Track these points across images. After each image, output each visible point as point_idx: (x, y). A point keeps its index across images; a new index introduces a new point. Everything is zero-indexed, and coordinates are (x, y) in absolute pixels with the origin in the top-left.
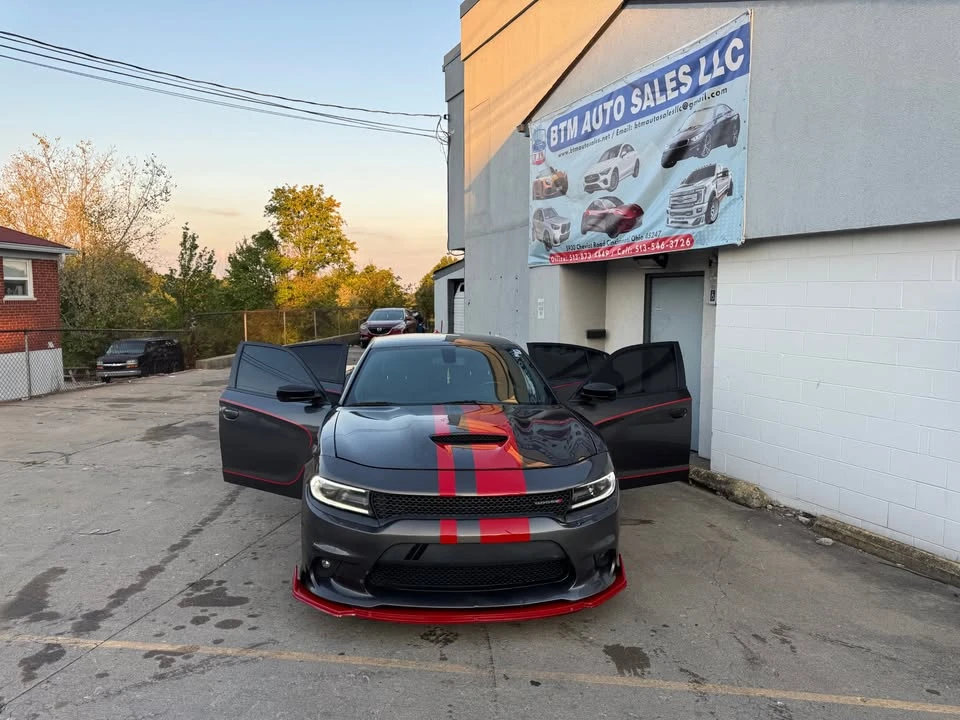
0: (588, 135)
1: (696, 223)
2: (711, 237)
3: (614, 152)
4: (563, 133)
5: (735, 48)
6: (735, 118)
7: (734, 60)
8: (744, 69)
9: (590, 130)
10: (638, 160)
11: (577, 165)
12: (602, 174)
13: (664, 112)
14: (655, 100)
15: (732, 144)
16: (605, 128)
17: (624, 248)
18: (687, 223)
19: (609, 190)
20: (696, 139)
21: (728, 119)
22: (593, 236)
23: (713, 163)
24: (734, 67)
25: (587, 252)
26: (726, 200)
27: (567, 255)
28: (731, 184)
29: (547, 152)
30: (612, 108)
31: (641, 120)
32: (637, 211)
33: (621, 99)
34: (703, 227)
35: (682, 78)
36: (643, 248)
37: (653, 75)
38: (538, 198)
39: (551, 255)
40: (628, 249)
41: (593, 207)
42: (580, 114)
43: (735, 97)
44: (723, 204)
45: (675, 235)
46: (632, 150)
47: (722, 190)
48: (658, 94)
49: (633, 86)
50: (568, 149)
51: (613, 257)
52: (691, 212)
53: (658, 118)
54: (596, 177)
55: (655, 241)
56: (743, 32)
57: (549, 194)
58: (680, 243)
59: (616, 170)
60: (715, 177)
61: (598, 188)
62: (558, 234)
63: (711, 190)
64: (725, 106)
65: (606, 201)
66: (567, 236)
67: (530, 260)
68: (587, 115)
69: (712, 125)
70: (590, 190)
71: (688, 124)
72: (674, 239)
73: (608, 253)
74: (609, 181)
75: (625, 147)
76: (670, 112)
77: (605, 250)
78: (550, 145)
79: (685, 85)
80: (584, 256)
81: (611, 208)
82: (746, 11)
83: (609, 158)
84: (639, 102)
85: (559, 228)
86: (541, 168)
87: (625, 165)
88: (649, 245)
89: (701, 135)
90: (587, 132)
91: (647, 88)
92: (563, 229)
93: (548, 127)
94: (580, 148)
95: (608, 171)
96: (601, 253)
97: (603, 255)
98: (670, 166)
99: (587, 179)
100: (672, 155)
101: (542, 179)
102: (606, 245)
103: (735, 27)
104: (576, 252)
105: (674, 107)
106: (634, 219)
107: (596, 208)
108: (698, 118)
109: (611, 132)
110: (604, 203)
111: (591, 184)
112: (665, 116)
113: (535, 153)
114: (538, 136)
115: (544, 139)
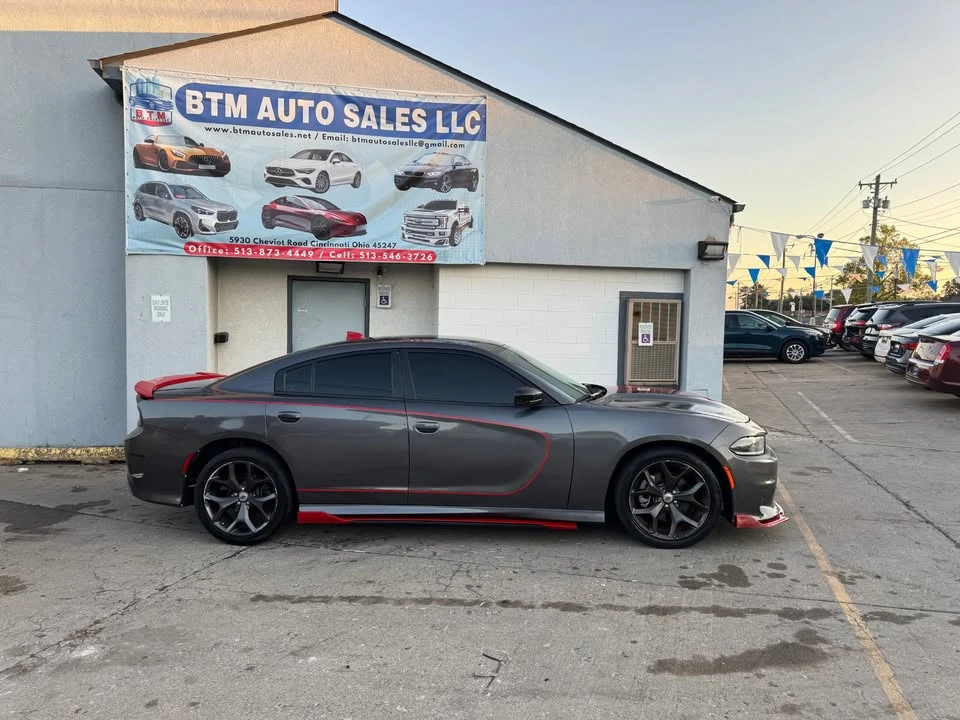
0: (266, 123)
1: (440, 243)
2: (447, 255)
3: (323, 155)
4: (214, 106)
5: (473, 118)
6: (475, 171)
7: (472, 126)
8: (482, 136)
9: (273, 118)
10: (359, 173)
12: (300, 171)
13: (395, 139)
14: (379, 124)
15: (471, 189)
16: (297, 124)
17: (341, 252)
18: (427, 241)
19: (312, 190)
20: (432, 175)
21: (466, 170)
22: (287, 233)
23: (454, 200)
24: (472, 131)
25: (274, 248)
26: (467, 230)
27: (231, 248)
28: (472, 218)
29: (174, 115)
30: (312, 110)
31: (361, 137)
32: (361, 220)
33: (328, 104)
34: (448, 248)
35: (415, 117)
36: (371, 255)
37: (379, 102)
38: (150, 168)
39: (190, 244)
40: (348, 254)
44: (465, 233)
45: (415, 249)
46: (350, 160)
47: (465, 222)
48: (383, 121)
49: (347, 100)
50: (230, 127)
51: (321, 259)
52: (433, 234)
53: (385, 142)
54: (290, 172)
55: (388, 252)
56: (482, 109)
57: (181, 168)
59: (324, 175)
60: (455, 211)
61: (293, 184)
62: (211, 221)
63: (453, 221)
64: (465, 158)
65: (308, 200)
66: (235, 226)
67: (131, 245)
68: (266, 101)
69: (450, 169)
70: (279, 183)
71: (426, 160)
72: (413, 252)
73: (311, 254)
74: (313, 182)
75: (338, 155)
76: (402, 144)
77: (307, 250)
78: (182, 110)
79: (419, 126)
80: (266, 252)
81: (318, 210)
82: (483, 94)
83: (310, 158)
84: (356, 118)
85: (210, 214)
86: (156, 132)
87: (338, 172)
88: (380, 254)
89: (438, 174)
90: (266, 119)
91: (369, 110)
92: (222, 216)
93: (176, 86)
94: (253, 133)
95: (311, 171)
96: (300, 253)
97: (304, 254)
98: (404, 189)
99: (270, 170)
100: (409, 181)
101: (163, 146)
102: (309, 246)
103: (473, 102)
104: (251, 246)
105: (407, 140)
106: (354, 227)
107: (290, 204)
108: (437, 159)
109: (313, 133)
110: (306, 202)
111: (279, 177)
112: (395, 143)
113: (139, 107)
114: (151, 90)
115: (167, 98)
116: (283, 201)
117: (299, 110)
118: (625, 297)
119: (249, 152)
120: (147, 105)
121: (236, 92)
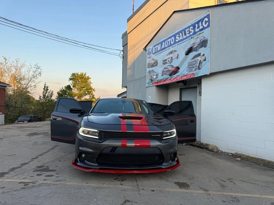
0: (164, 49)
1: (195, 70)
2: (200, 73)
3: (171, 53)
4: (156, 49)
5: (206, 21)
6: (206, 40)
7: (206, 24)
8: (208, 26)
9: (164, 47)
10: (178, 54)
11: (160, 57)
12: (168, 59)
13: (186, 40)
15: (205, 47)
16: (169, 46)
17: (174, 79)
18: (192, 70)
19: (170, 63)
20: (195, 47)
21: (204, 40)
22: (165, 76)
23: (200, 53)
24: (205, 26)
25: (163, 81)
26: (204, 62)
27: (157, 83)
28: (205, 58)
29: (152, 55)
30: (170, 41)
31: (179, 43)
32: (178, 68)
33: (173, 38)
34: (198, 71)
35: (191, 30)
36: (180, 78)
37: (182, 30)
38: (149, 68)
39: (153, 83)
40: (175, 79)
41: (165, 68)
42: (161, 43)
43: (206, 34)
44: (203, 64)
45: (189, 74)
46: (177, 51)
47: (203, 59)
49: (177, 34)
50: (158, 53)
51: (171, 82)
52: (194, 67)
53: (184, 42)
54: (166, 60)
55: (183, 76)
56: (208, 16)
57: (153, 66)
58: (191, 76)
59: (172, 57)
60: (200, 57)
61: (167, 63)
62: (155, 77)
63: (200, 60)
64: (203, 37)
65: (169, 66)
66: (158, 77)
67: (147, 85)
68: (163, 43)
69: (200, 42)
71: (192, 42)
74: (170, 61)
75: (175, 51)
78: (152, 53)
79: (192, 32)
81: (170, 68)
82: (208, 10)
84: (178, 38)
85: (155, 75)
86: (150, 59)
87: (174, 56)
89: (196, 45)
93: (152, 48)
94: (161, 53)
95: (170, 58)
97: (168, 82)
98: (188, 54)
99: (163, 61)
100: (189, 52)
101: (150, 62)
102: (169, 79)
103: (206, 15)
104: (160, 82)
105: (188, 38)
106: (177, 71)
108: (195, 41)
112: (186, 41)
113: (148, 55)
114: (149, 51)
121: (159, 44)
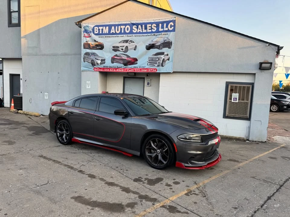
0: (113, 34)
1: (158, 66)
2: (161, 70)
3: (126, 41)
4: (101, 30)
5: (171, 25)
6: (171, 42)
7: (171, 27)
8: (174, 30)
9: (114, 32)
10: (136, 46)
12: (121, 47)
13: (147, 34)
14: (142, 30)
15: (170, 48)
16: (121, 33)
17: (130, 69)
18: (154, 65)
19: (124, 52)
20: (157, 44)
21: (168, 42)
22: (117, 65)
23: (164, 52)
24: (170, 29)
25: (114, 69)
26: (168, 61)
27: (104, 69)
28: (169, 57)
29: (92, 34)
30: (124, 29)
31: (137, 35)
32: (136, 60)
33: (128, 26)
34: (161, 67)
35: (153, 27)
36: (138, 70)
38: (87, 49)
39: (95, 68)
40: (132, 70)
42: (110, 26)
43: (171, 37)
46: (134, 42)
47: (167, 59)
48: (144, 29)
49: (133, 24)
50: (104, 36)
51: (125, 72)
52: (156, 63)
53: (144, 36)
54: (118, 47)
55: (143, 69)
56: (174, 22)
57: (93, 48)
58: (152, 70)
59: (127, 47)
60: (164, 55)
61: (119, 50)
62: (99, 62)
63: (163, 58)
64: (167, 38)
65: (123, 55)
66: (104, 63)
67: (82, 68)
68: (113, 28)
69: (163, 42)
70: (115, 50)
71: (155, 40)
72: (150, 69)
73: (123, 70)
74: (124, 49)
75: (131, 41)
76: (149, 35)
77: (122, 69)
78: (94, 33)
79: (154, 29)
80: (112, 70)
81: (125, 57)
82: (175, 16)
83: (123, 43)
84: (136, 29)
85: (99, 60)
86: (88, 39)
87: (131, 46)
88: (141, 70)
89: (159, 44)
90: (113, 32)
91: (140, 26)
92: (102, 60)
93: (92, 26)
94: (110, 37)
95: (123, 46)
96: (120, 70)
97: (121, 70)
98: (149, 50)
99: (113, 47)
100: (150, 47)
101: (89, 43)
102: (122, 68)
103: (171, 20)
104: (108, 68)
105: (150, 34)
106: (134, 62)
107: (118, 56)
108: (159, 39)
109: (124, 35)
110: (122, 55)
111: (115, 49)
112: (146, 36)
113: (85, 33)
114: (87, 28)
115: (90, 30)
116: (116, 55)
117: (121, 29)
118: (227, 84)
119: (109, 42)
120: (86, 32)
121: (106, 26)
